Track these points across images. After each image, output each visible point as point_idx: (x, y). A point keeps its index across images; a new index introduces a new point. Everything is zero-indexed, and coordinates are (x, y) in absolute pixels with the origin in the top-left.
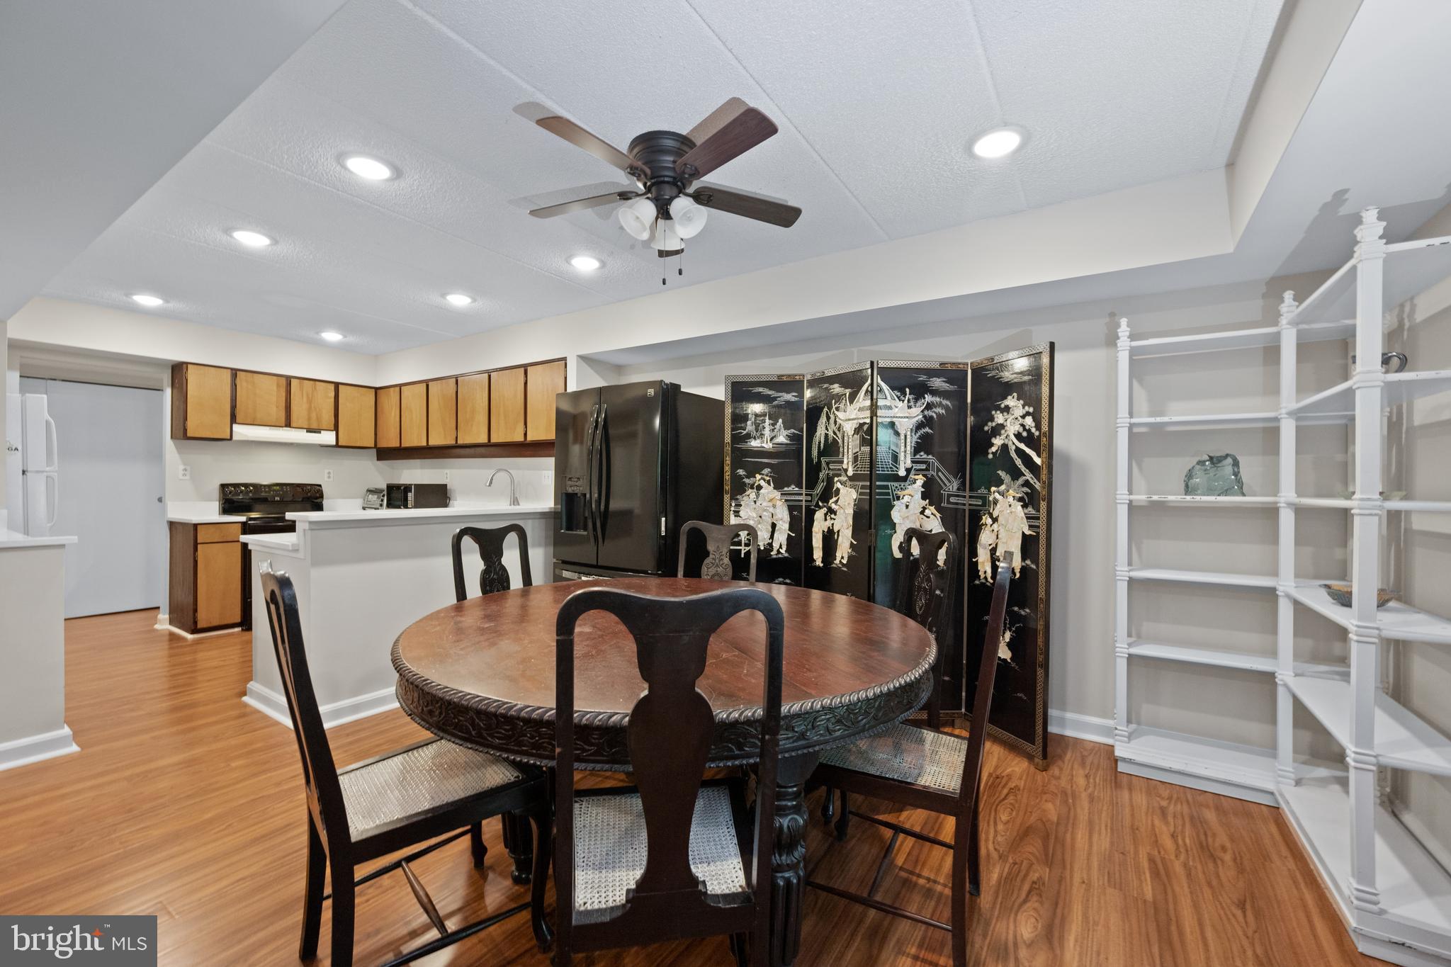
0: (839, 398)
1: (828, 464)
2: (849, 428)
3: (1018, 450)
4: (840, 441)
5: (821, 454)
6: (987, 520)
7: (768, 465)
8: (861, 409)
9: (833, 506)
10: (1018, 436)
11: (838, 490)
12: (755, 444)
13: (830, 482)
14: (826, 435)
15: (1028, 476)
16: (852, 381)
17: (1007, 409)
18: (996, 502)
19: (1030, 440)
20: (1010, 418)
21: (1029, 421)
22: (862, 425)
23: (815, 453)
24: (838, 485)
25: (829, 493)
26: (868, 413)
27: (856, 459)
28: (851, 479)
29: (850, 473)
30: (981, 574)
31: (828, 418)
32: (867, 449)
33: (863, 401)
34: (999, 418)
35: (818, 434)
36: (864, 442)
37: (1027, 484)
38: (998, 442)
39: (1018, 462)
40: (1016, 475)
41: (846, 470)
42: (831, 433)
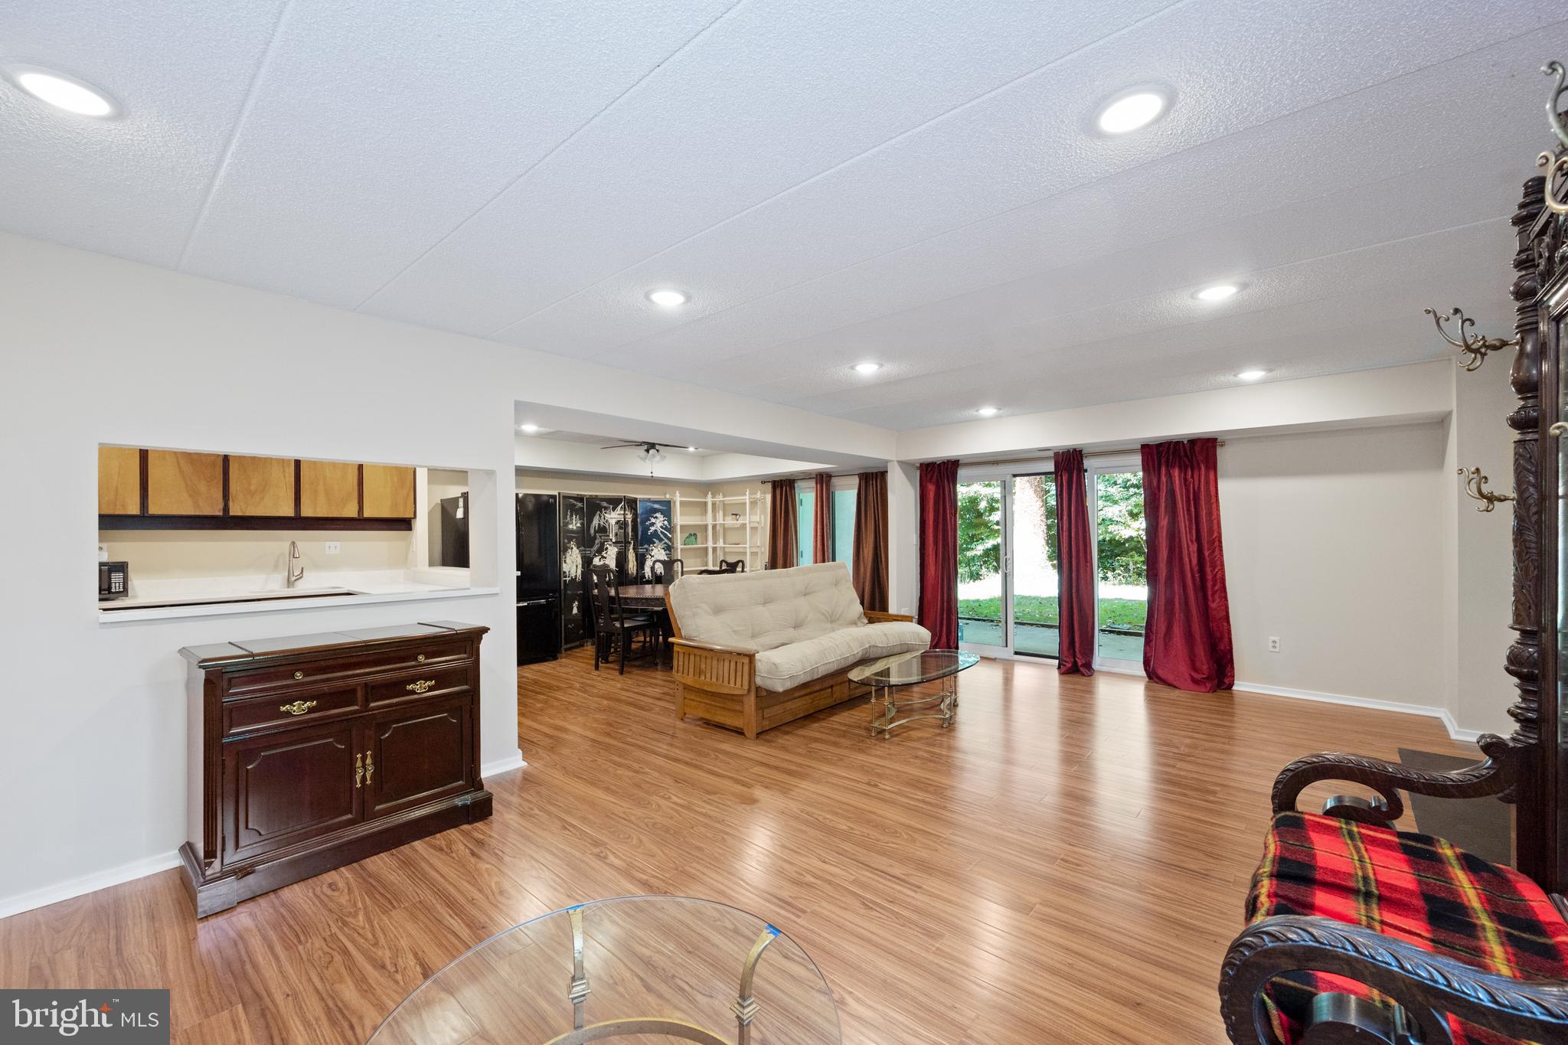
0: (606, 508)
1: (600, 537)
2: (613, 522)
3: (661, 532)
4: (607, 527)
5: (595, 532)
6: (648, 556)
7: (574, 537)
8: (619, 514)
9: (605, 555)
10: (661, 527)
11: (607, 549)
12: (571, 526)
13: (602, 544)
14: (599, 524)
15: (666, 541)
16: (614, 502)
17: (656, 517)
18: (652, 550)
19: (666, 529)
20: (658, 521)
21: (666, 522)
22: (619, 521)
23: (592, 531)
24: (608, 546)
25: (601, 550)
26: (623, 516)
27: (616, 535)
28: (614, 543)
29: (614, 540)
30: (647, 576)
31: (600, 516)
32: (623, 531)
33: (619, 511)
34: (653, 520)
35: (594, 522)
36: (620, 528)
37: (666, 543)
38: (652, 529)
39: (662, 536)
40: (661, 540)
41: (611, 540)
42: (602, 523)
